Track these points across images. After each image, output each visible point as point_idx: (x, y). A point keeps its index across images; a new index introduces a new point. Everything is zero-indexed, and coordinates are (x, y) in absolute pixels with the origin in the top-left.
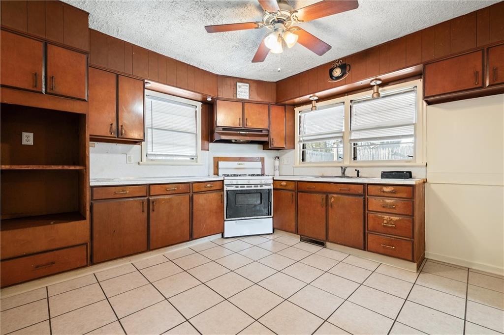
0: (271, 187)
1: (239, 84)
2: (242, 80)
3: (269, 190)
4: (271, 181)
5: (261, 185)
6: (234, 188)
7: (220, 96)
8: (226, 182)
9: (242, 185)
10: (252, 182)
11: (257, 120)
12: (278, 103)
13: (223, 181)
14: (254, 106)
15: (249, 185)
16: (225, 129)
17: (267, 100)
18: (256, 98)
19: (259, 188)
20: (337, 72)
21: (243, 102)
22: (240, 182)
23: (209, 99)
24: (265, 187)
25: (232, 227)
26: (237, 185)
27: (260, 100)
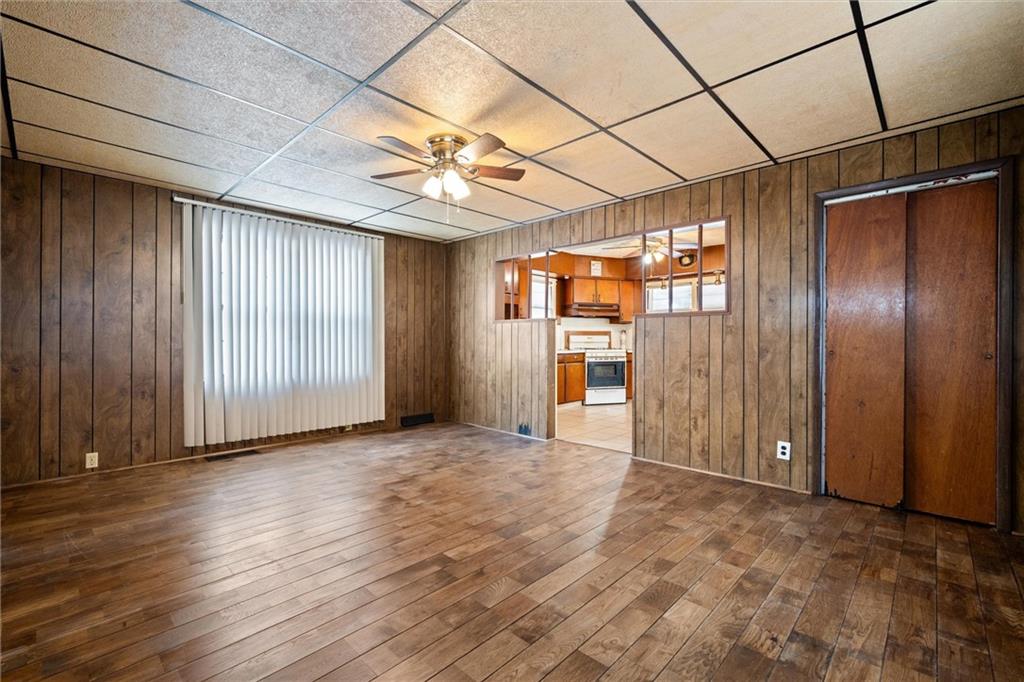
0: (625, 360)
1: (593, 262)
2: (595, 258)
3: (623, 363)
4: (625, 355)
5: (616, 357)
6: (593, 360)
7: (577, 274)
8: (587, 355)
9: (601, 358)
10: (609, 355)
11: (609, 295)
12: (627, 280)
13: (584, 354)
14: (606, 282)
15: (607, 357)
16: (580, 305)
17: (617, 277)
18: (608, 275)
19: (614, 360)
20: (686, 261)
21: (596, 279)
22: (599, 355)
23: (567, 277)
24: (619, 360)
25: (593, 395)
26: (596, 357)
27: (611, 276)
